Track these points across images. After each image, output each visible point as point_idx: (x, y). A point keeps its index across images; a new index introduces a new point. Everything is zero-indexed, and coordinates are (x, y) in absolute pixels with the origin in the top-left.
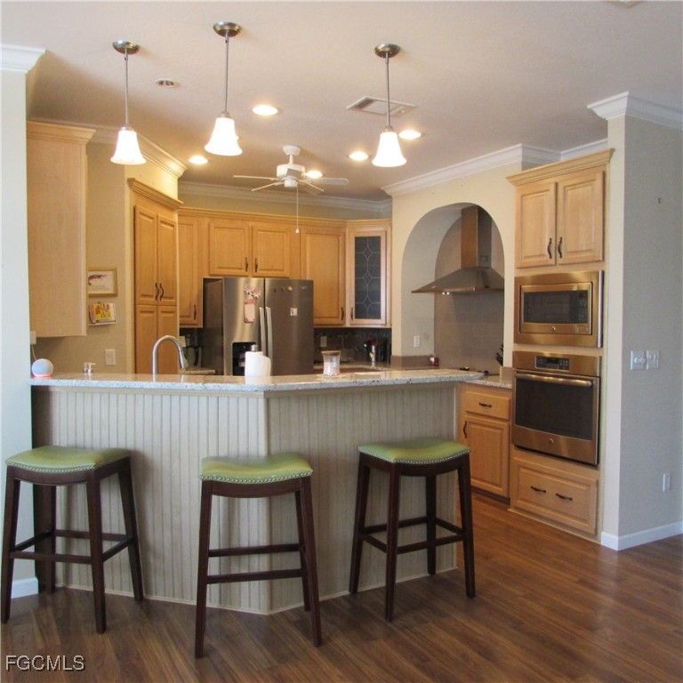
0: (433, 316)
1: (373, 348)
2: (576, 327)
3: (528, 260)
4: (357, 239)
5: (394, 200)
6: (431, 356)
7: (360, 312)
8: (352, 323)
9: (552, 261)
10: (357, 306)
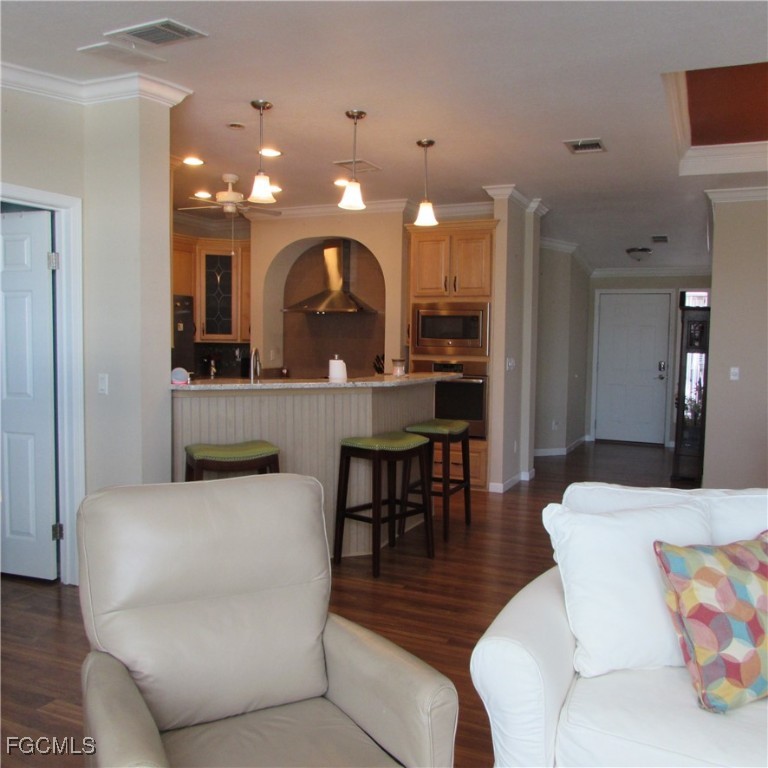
0: (281, 332)
1: (213, 363)
2: (469, 342)
3: (424, 291)
4: (208, 257)
5: (252, 225)
6: (282, 369)
7: (210, 328)
8: (203, 338)
9: (446, 294)
10: (207, 321)
